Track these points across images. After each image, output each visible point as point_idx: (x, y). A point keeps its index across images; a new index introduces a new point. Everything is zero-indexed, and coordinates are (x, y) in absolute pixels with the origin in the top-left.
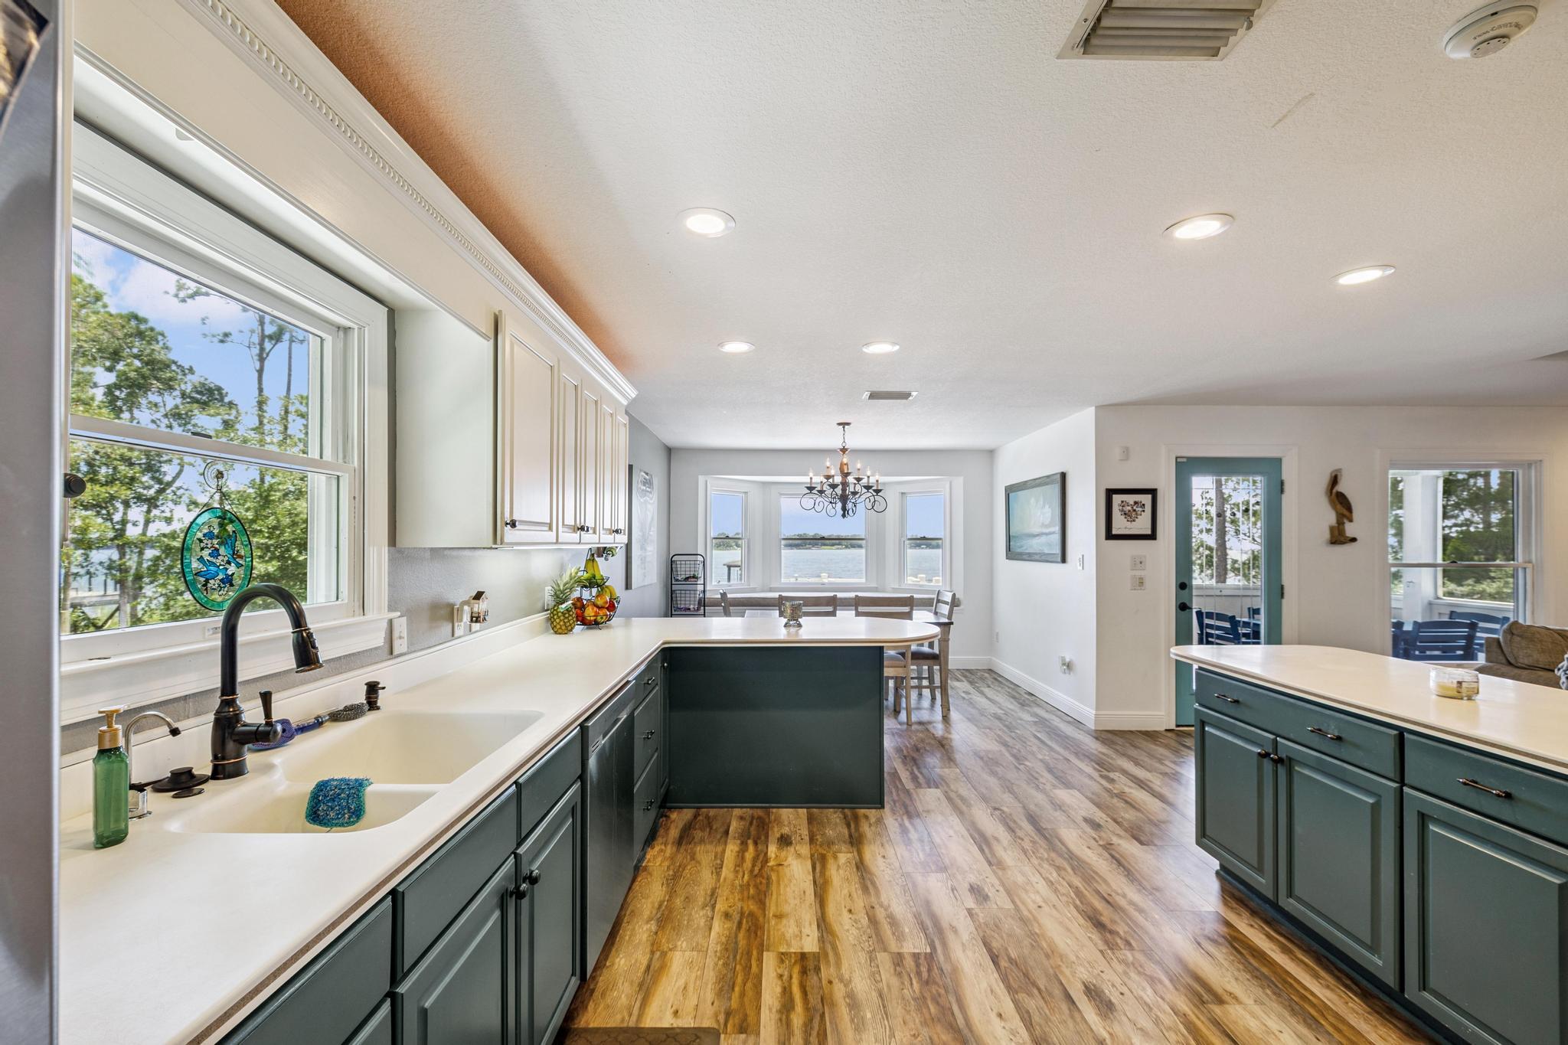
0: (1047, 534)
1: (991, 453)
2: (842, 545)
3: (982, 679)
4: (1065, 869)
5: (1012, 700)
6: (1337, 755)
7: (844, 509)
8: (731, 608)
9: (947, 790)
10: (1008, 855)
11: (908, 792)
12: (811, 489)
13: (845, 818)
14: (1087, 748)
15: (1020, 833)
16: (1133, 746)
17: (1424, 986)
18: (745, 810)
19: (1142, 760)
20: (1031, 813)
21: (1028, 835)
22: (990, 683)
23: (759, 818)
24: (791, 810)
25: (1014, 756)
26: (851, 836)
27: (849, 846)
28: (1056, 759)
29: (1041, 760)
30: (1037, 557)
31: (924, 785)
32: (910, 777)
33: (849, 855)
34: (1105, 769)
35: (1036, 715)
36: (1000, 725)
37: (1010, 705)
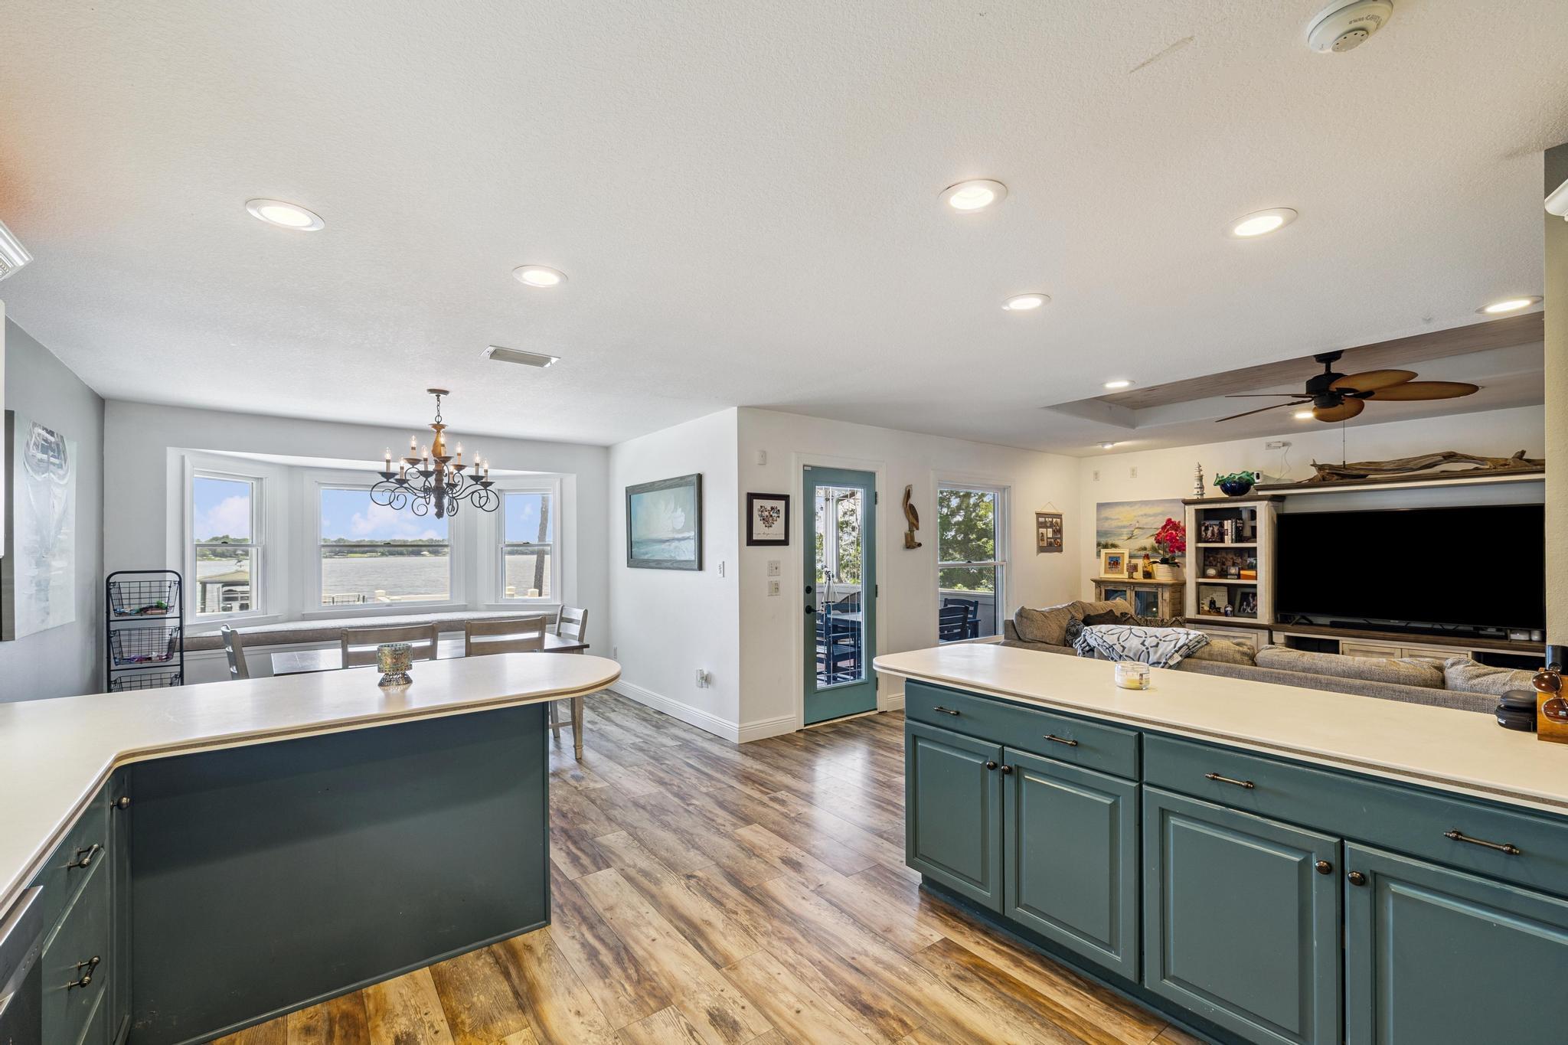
0: (679, 540)
1: (606, 450)
2: (377, 552)
3: (603, 702)
4: (796, 940)
5: (644, 723)
6: (1074, 760)
7: (439, 505)
8: (244, 649)
9: (623, 867)
10: (730, 943)
11: (574, 886)
12: (388, 475)
13: (497, 962)
14: (744, 767)
15: (730, 905)
16: (781, 756)
17: (1164, 974)
18: (311, 1009)
19: (796, 771)
20: (728, 870)
21: (738, 903)
22: (612, 706)
23: (345, 1016)
24: (401, 977)
25: (677, 795)
26: (516, 994)
27: (519, 1014)
28: (720, 789)
29: (707, 794)
30: (669, 564)
31: (591, 867)
32: (568, 861)
33: (526, 1032)
34: (772, 790)
35: (676, 738)
36: (647, 758)
37: (646, 730)
